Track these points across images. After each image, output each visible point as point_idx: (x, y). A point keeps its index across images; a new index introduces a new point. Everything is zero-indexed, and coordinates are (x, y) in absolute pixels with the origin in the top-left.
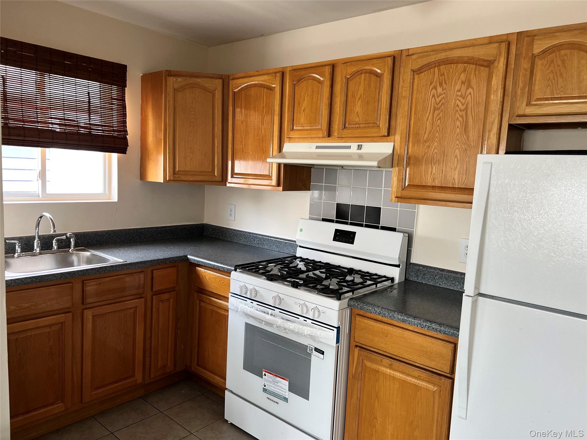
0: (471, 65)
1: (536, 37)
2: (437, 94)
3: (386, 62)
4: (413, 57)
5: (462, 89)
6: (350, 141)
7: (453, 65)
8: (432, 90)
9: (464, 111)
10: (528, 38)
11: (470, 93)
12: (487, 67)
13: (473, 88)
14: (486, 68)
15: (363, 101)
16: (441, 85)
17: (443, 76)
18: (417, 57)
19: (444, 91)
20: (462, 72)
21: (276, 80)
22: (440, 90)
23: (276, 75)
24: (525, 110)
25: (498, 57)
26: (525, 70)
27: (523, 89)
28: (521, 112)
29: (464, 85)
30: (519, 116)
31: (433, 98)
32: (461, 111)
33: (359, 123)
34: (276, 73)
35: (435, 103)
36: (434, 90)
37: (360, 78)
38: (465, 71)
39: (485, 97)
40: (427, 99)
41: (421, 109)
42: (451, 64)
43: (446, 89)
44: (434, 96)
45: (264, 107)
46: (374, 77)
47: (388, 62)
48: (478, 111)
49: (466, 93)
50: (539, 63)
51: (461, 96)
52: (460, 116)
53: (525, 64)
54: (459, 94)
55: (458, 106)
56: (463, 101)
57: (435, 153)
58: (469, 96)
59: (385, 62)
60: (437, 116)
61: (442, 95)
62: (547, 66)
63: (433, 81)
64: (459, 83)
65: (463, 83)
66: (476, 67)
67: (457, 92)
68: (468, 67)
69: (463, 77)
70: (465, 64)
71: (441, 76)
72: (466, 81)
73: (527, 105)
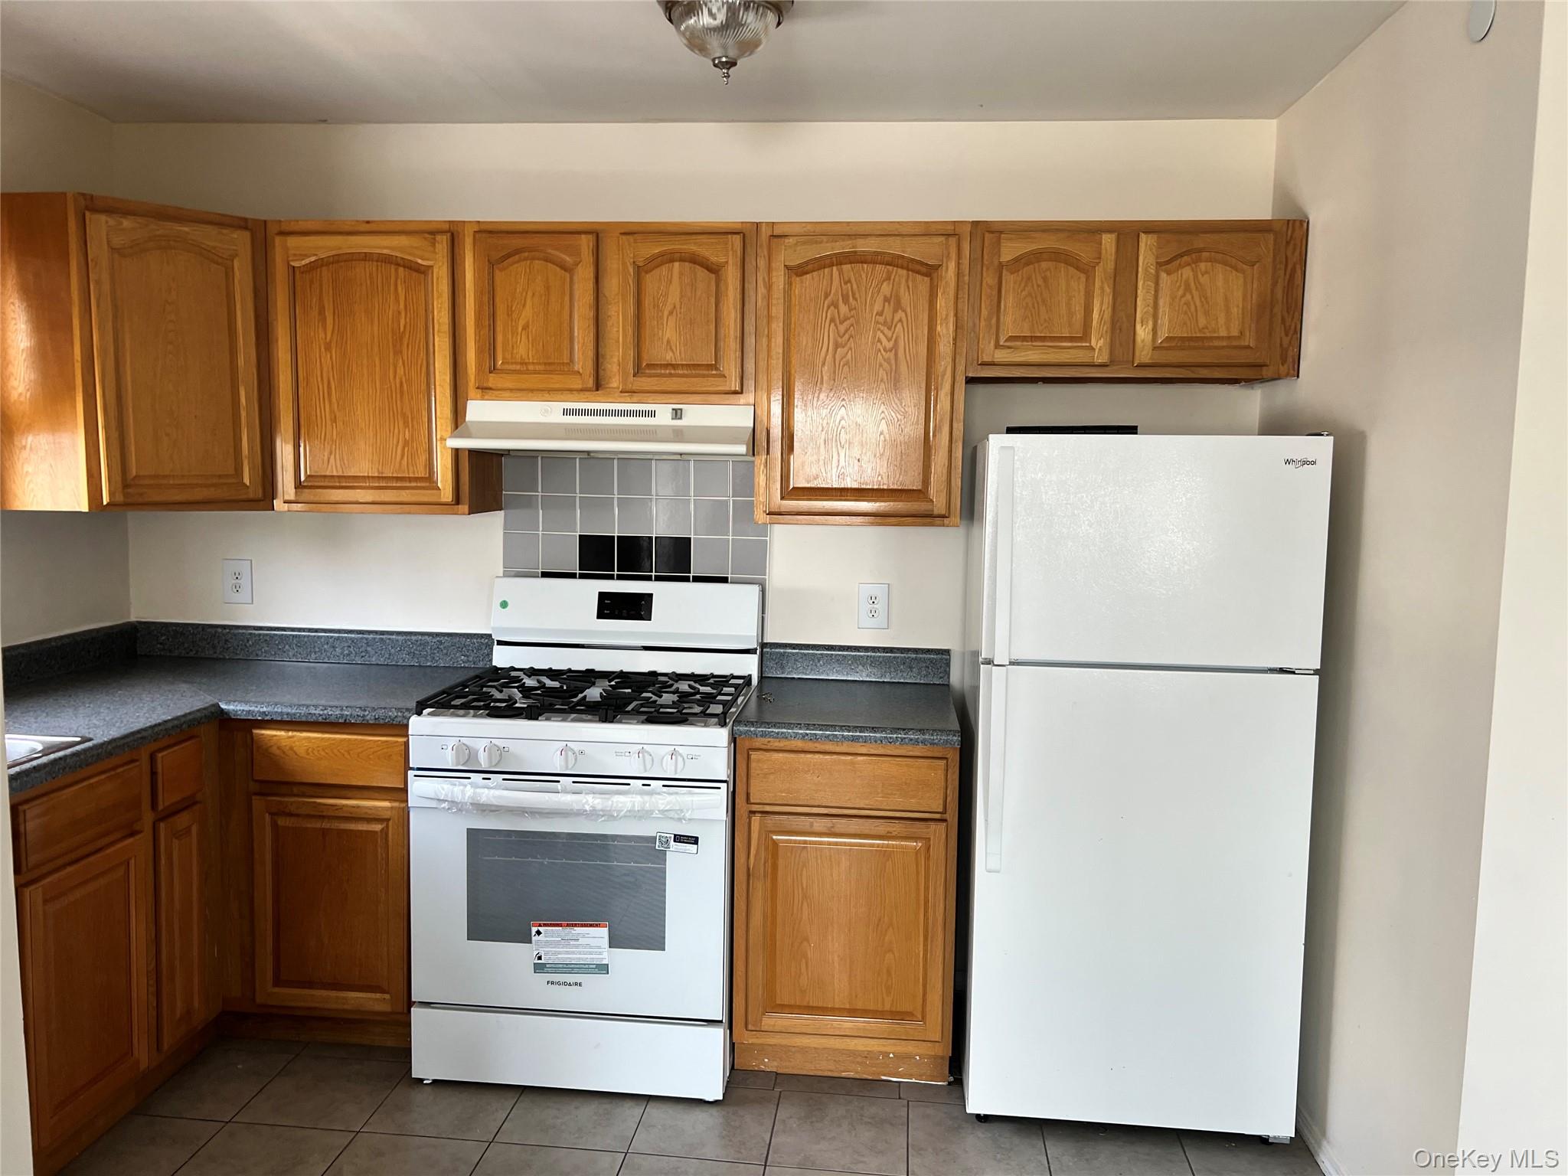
0: (899, 270)
1: (1003, 235)
2: (839, 317)
3: (730, 243)
4: (787, 241)
5: (885, 311)
6: (653, 400)
7: (865, 266)
8: (829, 308)
9: (891, 351)
10: (991, 235)
11: (900, 320)
12: (927, 276)
13: (904, 311)
14: (926, 278)
15: (680, 318)
16: (846, 300)
17: (849, 285)
18: (795, 242)
19: (852, 312)
20: (884, 281)
21: (437, 250)
22: (843, 309)
23: (435, 239)
24: (993, 356)
25: (945, 260)
26: (990, 287)
27: (989, 319)
28: (986, 359)
29: (889, 303)
30: (984, 364)
31: (832, 324)
32: (885, 350)
33: (674, 362)
34: (433, 233)
35: (837, 335)
36: (832, 308)
37: (671, 270)
38: (890, 279)
39: (926, 328)
40: (819, 324)
41: (810, 344)
42: (862, 263)
43: (855, 308)
44: (832, 320)
45: (399, 313)
46: (703, 271)
47: (732, 245)
48: (917, 352)
49: (893, 319)
50: (1009, 279)
51: (885, 323)
52: (885, 360)
53: (990, 279)
54: (881, 319)
55: (879, 341)
56: (889, 334)
57: (843, 428)
58: (899, 325)
59: (726, 244)
60: (842, 359)
61: (849, 319)
62: (1023, 285)
63: (830, 291)
64: (880, 300)
65: (886, 300)
66: (908, 274)
67: (877, 317)
68: (894, 271)
69: (886, 289)
70: (888, 267)
71: (846, 283)
72: (893, 297)
73: (996, 348)
